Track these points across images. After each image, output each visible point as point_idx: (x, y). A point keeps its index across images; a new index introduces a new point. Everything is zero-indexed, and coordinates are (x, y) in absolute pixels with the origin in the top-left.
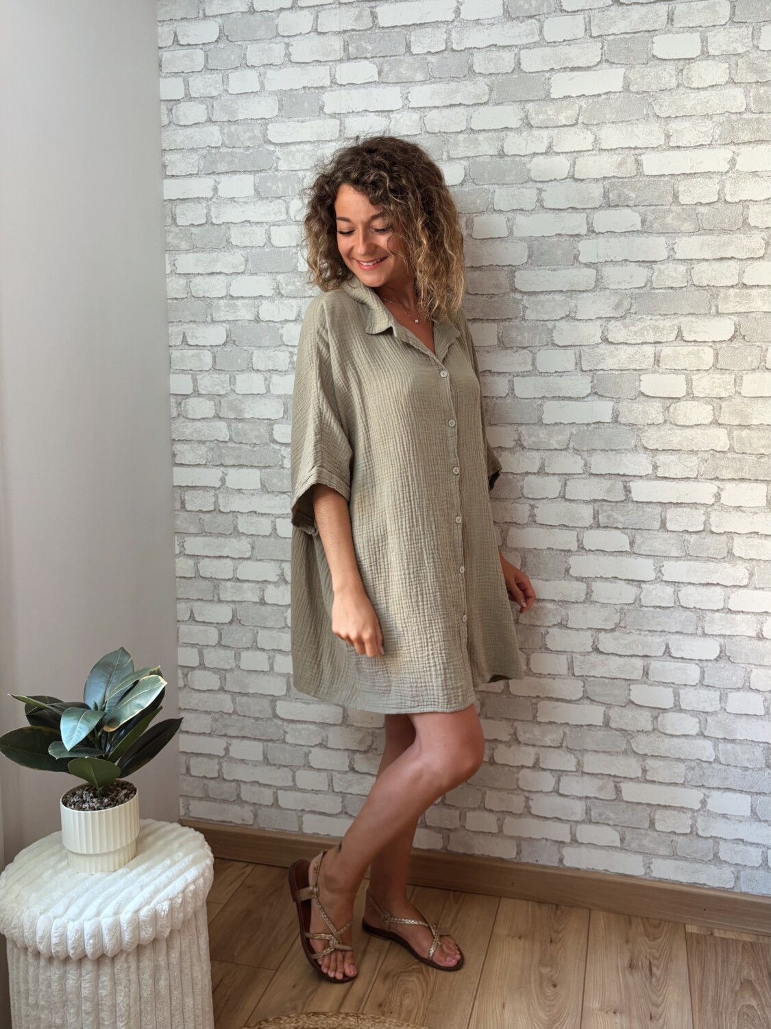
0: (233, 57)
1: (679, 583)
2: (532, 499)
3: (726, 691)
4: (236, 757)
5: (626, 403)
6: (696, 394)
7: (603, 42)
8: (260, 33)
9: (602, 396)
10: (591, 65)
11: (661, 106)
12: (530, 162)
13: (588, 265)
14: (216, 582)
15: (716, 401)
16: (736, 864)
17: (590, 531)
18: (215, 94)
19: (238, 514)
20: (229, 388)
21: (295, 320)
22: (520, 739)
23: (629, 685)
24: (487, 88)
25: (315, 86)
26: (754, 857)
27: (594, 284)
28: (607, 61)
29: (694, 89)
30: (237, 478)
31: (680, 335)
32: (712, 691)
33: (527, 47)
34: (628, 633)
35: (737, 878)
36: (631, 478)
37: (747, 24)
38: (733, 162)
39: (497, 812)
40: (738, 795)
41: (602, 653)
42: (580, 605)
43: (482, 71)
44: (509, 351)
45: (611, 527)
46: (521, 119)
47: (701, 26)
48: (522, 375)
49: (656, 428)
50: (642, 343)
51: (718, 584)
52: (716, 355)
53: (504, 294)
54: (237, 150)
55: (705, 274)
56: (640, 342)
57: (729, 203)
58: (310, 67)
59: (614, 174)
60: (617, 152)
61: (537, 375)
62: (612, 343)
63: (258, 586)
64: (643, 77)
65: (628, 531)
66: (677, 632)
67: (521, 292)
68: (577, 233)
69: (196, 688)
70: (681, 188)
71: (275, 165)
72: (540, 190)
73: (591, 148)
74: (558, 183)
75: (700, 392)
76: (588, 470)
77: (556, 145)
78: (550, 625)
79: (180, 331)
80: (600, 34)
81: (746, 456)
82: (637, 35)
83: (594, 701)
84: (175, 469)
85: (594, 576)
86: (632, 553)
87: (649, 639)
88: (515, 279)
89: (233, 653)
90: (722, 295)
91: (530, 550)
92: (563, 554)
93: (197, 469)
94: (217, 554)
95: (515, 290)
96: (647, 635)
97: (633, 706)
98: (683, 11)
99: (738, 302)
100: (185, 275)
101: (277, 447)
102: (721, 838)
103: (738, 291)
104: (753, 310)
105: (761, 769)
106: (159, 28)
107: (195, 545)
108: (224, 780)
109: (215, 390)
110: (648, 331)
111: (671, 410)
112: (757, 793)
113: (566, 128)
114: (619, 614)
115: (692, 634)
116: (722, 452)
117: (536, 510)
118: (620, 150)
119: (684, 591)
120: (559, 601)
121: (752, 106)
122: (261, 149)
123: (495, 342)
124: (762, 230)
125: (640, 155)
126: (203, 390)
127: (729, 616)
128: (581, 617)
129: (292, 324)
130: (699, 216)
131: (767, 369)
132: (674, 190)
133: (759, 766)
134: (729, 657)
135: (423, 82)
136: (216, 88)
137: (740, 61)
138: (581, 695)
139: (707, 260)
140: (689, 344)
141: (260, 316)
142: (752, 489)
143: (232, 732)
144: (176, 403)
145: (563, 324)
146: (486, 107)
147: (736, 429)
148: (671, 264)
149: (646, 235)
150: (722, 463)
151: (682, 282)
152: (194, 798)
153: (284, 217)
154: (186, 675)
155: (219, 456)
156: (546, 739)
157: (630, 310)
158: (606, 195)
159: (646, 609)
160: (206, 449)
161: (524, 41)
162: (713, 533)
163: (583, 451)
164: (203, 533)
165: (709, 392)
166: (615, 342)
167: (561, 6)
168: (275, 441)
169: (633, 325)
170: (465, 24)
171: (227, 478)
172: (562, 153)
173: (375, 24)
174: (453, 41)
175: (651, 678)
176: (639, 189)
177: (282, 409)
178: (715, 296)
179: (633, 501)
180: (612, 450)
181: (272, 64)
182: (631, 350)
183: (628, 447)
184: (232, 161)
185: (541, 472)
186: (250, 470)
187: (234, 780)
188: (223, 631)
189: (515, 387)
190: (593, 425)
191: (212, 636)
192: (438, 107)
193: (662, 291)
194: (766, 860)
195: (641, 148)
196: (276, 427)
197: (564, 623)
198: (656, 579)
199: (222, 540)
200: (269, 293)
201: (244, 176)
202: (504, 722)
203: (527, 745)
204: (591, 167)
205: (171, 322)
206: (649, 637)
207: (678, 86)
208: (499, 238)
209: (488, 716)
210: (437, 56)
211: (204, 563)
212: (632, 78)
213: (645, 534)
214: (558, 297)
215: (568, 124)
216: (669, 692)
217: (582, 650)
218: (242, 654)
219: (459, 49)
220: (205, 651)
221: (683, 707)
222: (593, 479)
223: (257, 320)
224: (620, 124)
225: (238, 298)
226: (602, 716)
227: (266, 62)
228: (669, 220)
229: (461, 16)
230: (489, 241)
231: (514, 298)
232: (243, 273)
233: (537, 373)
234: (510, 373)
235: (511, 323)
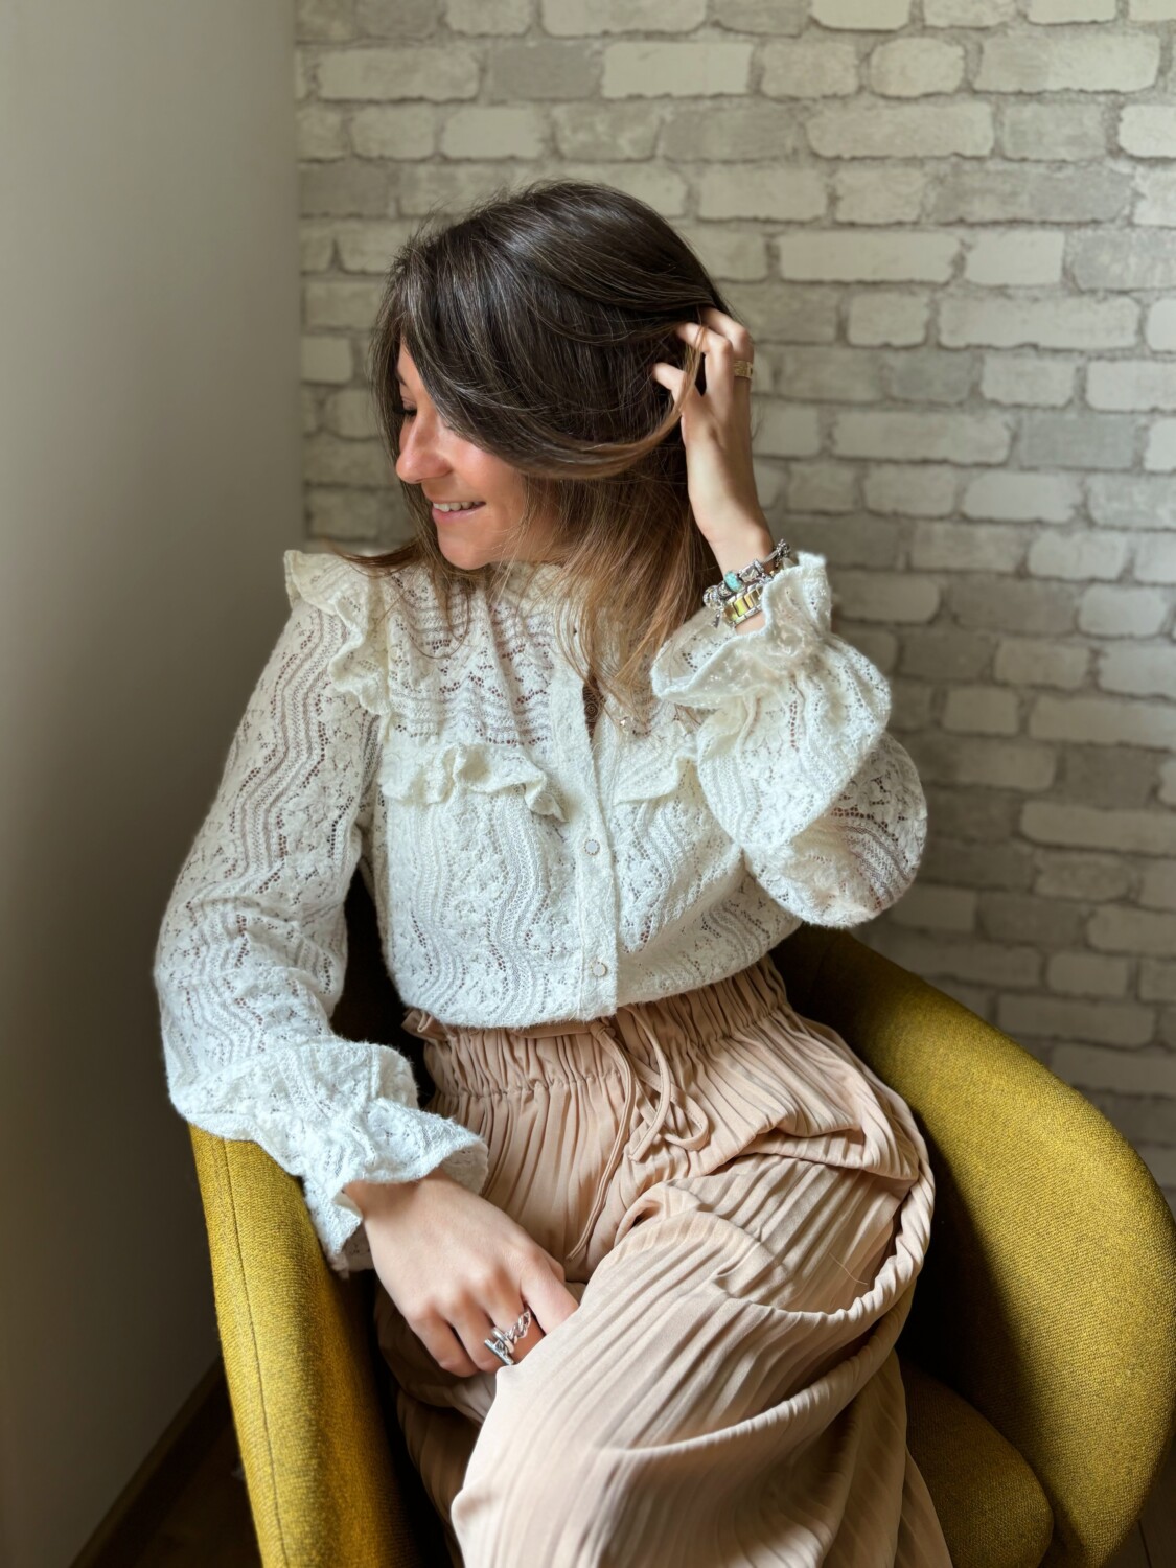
2: (1102, 638)
44: (1086, 299)
48: (1110, 356)
53: (1092, 162)
61: (1143, 358)
67: (1132, 158)
78: (1101, 899)
79: (326, 237)
88: (1122, 128)
92: (1150, 756)
95: (1117, 152)
100: (340, 104)
117: (1102, 661)
120: (1128, 853)
123: (1055, 276)
138: (1148, 1040)
144: (314, 401)
160: (377, 506)
185: (1126, 578)
189: (1090, 385)
197: (1133, 896)
205: (309, 214)
208: (1094, 22)
225: (458, 162)
230: (1068, 31)
231: (1112, 171)
232: (473, 100)
233: (1147, 353)
234: (1082, 353)
235: (1100, 232)
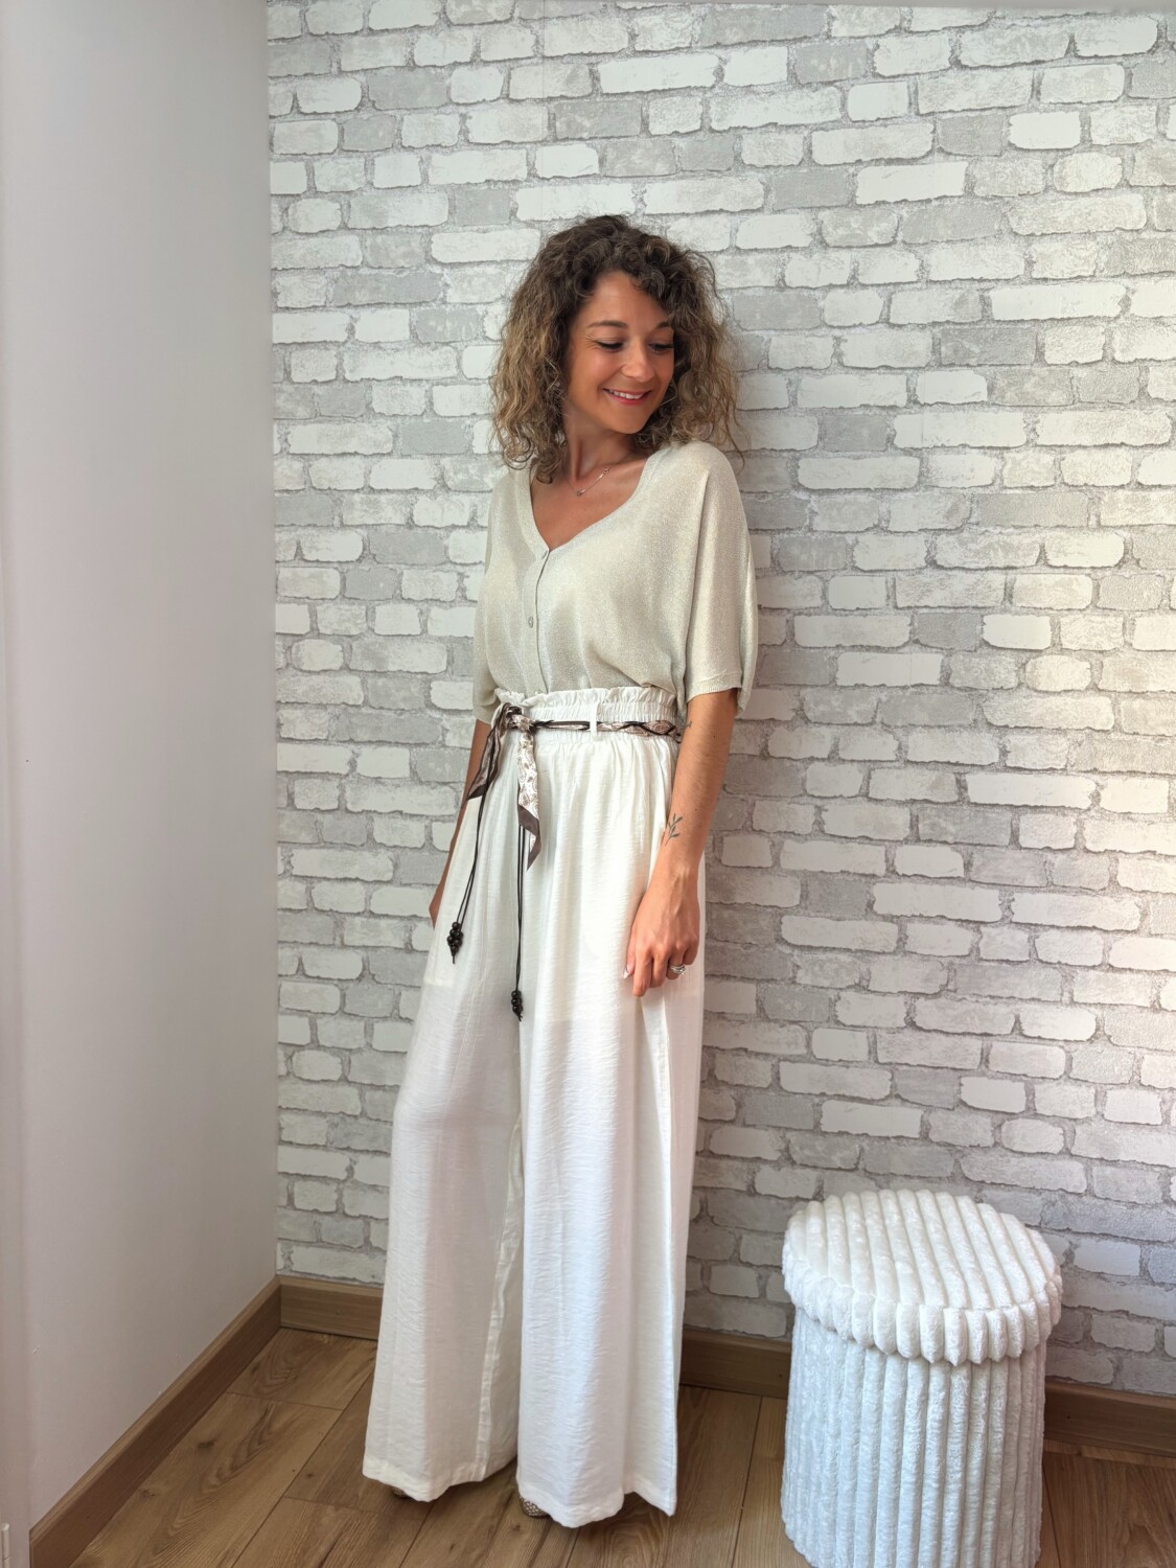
0: (381, 134)
1: (1036, 925)
2: (819, 797)
3: (1104, 1088)
4: (365, 1182)
5: (961, 657)
6: (1066, 645)
7: (935, 123)
8: (423, 99)
9: (926, 646)
10: (918, 155)
11: (1020, 218)
12: (824, 298)
13: (909, 452)
14: (338, 917)
15: (1096, 656)
16: (1116, 1348)
17: (905, 847)
18: (353, 187)
19: (373, 815)
20: (365, 626)
21: (468, 526)
22: (795, 1157)
23: (960, 1077)
24: (761, 187)
25: (505, 179)
26: (1143, 1337)
27: (916, 479)
28: (941, 150)
29: (1070, 194)
30: (374, 761)
31: (1042, 558)
32: (1084, 1087)
33: (821, 127)
34: (960, 1000)
35: (1118, 1369)
36: (967, 769)
37: (1149, 101)
38: (1126, 303)
39: (758, 1266)
40: (1121, 1245)
41: (920, 1029)
42: (888, 957)
43: (755, 162)
44: (788, 577)
45: (937, 842)
46: (811, 234)
47: (1081, 103)
48: (807, 612)
49: (1005, 694)
50: (987, 569)
51: (1094, 928)
52: (1097, 588)
53: (782, 492)
54: (384, 272)
55: (1083, 467)
56: (983, 566)
57: (1120, 363)
58: (497, 151)
59: (949, 318)
60: (953, 285)
61: (828, 614)
62: (942, 567)
63: (402, 924)
64: (994, 175)
65: (961, 847)
66: (1033, 999)
67: (807, 489)
68: (892, 403)
69: (305, 1077)
70: (1049, 340)
71: (441, 295)
72: (838, 340)
73: (915, 279)
74: (864, 330)
75: (1072, 642)
76: (904, 755)
77: (863, 274)
78: (843, 986)
79: (292, 539)
80: (931, 110)
81: (1139, 738)
82: (987, 113)
83: (907, 1101)
84: (281, 746)
85: (909, 915)
86: (968, 879)
87: (991, 1009)
88: (799, 471)
89: (362, 1024)
90: (1106, 499)
91: (814, 874)
92: (864, 880)
93: (314, 748)
94: (341, 876)
95: (798, 487)
96: (987, 1003)
97: (964, 1108)
98: (1055, 80)
99: (1131, 510)
100: (301, 455)
101: (436, 715)
102: (1094, 1309)
103: (1130, 493)
104: (1151, 522)
105: (1156, 1206)
106: (271, 87)
107: (307, 861)
108: (346, 1215)
109: (343, 628)
110: (995, 550)
111: (1029, 668)
112: (1149, 1242)
113: (878, 249)
114: (945, 972)
115: (1055, 1002)
116: (1103, 731)
117: (824, 815)
118: (958, 284)
119: (1045, 937)
120: (857, 951)
121: (1155, 220)
122: (421, 271)
123: (768, 564)
124: (1167, 403)
125: (988, 290)
126: (326, 627)
127: (1110, 974)
128: (891, 975)
129: (462, 531)
130: (1075, 382)
131: (1172, 609)
132: (1037, 343)
133: (1152, 1201)
134: (1109, 1037)
135: (665, 177)
136: (355, 179)
137: (1139, 155)
138: (887, 1093)
139: (1085, 447)
140: (1056, 571)
141: (415, 519)
142: (1146, 787)
143: (357, 1144)
144: (284, 647)
145: (869, 536)
146: (759, 216)
147: (1124, 699)
148: (1031, 452)
149: (994, 408)
150: (1103, 747)
151: (1047, 479)
152: (298, 1242)
153: (453, 372)
154: (291, 1057)
155: (348, 727)
156: (834, 1158)
157: (968, 518)
158: (935, 349)
159: (987, 964)
160: (327, 717)
161: (818, 118)
162: (1088, 851)
163: (896, 727)
164: (320, 843)
165: (1085, 641)
166: (946, 566)
167: (874, 68)
168: (432, 706)
169: (973, 541)
170: (731, 92)
171: (358, 760)
172: (872, 285)
173: (595, 89)
174: (712, 117)
175: (993, 1067)
176: (985, 341)
177: (445, 658)
178: (1095, 501)
179: (969, 803)
180: (939, 727)
181: (439, 145)
182: (970, 578)
183: (962, 722)
184: (377, 289)
185: (833, 757)
186: (394, 749)
187: (360, 1216)
188: (347, 992)
189: (797, 631)
190: (912, 689)
191: (331, 998)
192: (688, 215)
193: (1017, 491)
194: (1161, 1343)
195: (989, 281)
196: (434, 685)
197: (864, 983)
198: (1003, 919)
199: (348, 854)
200: (428, 484)
201: (395, 310)
202: (771, 1130)
203: (806, 1166)
204: (913, 307)
205: (279, 526)
206: (990, 1006)
207: (1046, 190)
208: (776, 409)
209: (748, 1122)
210: (688, 139)
211: (321, 888)
212: (978, 176)
213: (987, 851)
214: (863, 498)
215: (880, 242)
216: (1019, 1088)
217: (890, 1025)
218: (376, 1026)
219: (721, 129)
220: (320, 1022)
221: (1040, 1110)
222: (911, 769)
223: (410, 524)
224: (959, 245)
225: (381, 491)
226: (919, 1124)
227: (430, 142)
228: (1028, 387)
229: (725, 80)
230: (761, 414)
231: (796, 498)
232: (389, 454)
233: (830, 610)
234: (789, 610)
235: (792, 535)
